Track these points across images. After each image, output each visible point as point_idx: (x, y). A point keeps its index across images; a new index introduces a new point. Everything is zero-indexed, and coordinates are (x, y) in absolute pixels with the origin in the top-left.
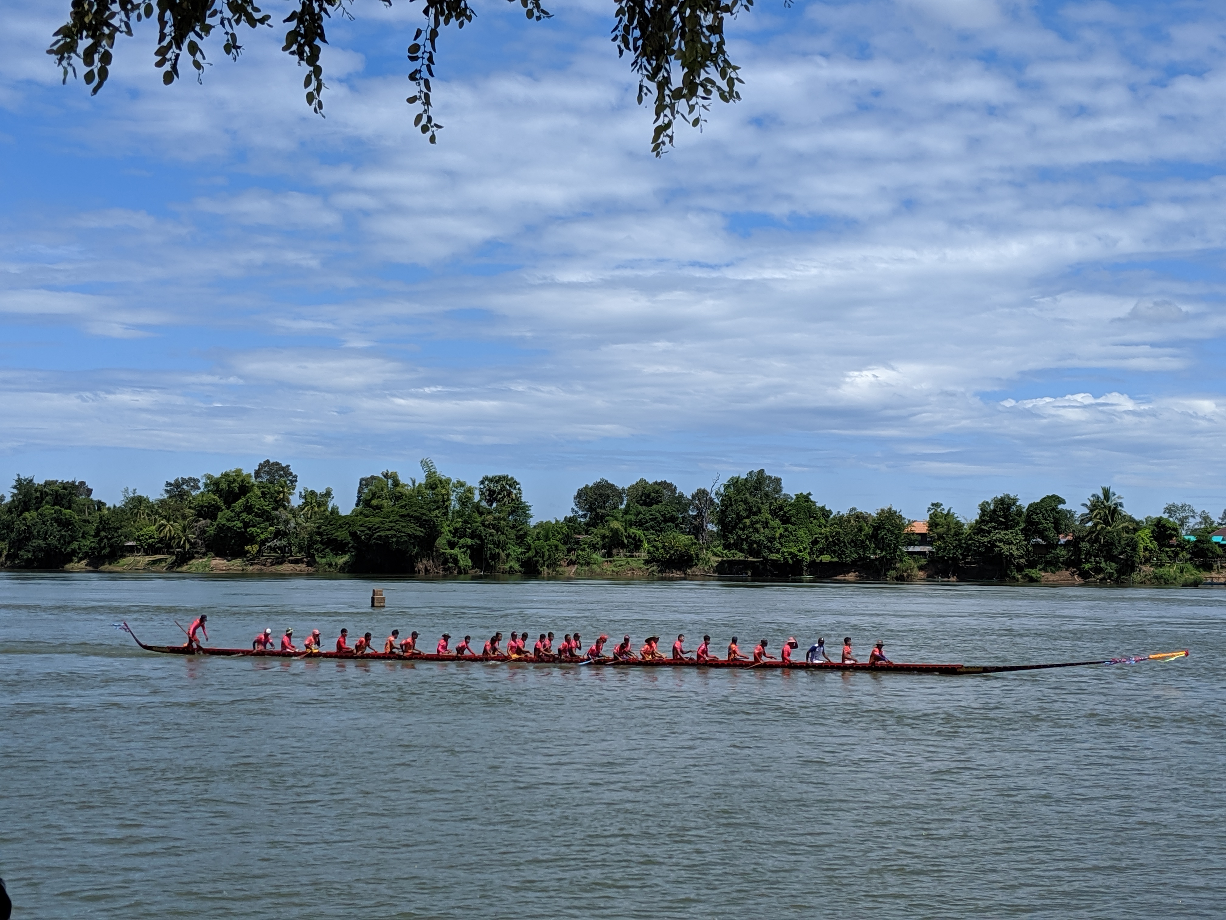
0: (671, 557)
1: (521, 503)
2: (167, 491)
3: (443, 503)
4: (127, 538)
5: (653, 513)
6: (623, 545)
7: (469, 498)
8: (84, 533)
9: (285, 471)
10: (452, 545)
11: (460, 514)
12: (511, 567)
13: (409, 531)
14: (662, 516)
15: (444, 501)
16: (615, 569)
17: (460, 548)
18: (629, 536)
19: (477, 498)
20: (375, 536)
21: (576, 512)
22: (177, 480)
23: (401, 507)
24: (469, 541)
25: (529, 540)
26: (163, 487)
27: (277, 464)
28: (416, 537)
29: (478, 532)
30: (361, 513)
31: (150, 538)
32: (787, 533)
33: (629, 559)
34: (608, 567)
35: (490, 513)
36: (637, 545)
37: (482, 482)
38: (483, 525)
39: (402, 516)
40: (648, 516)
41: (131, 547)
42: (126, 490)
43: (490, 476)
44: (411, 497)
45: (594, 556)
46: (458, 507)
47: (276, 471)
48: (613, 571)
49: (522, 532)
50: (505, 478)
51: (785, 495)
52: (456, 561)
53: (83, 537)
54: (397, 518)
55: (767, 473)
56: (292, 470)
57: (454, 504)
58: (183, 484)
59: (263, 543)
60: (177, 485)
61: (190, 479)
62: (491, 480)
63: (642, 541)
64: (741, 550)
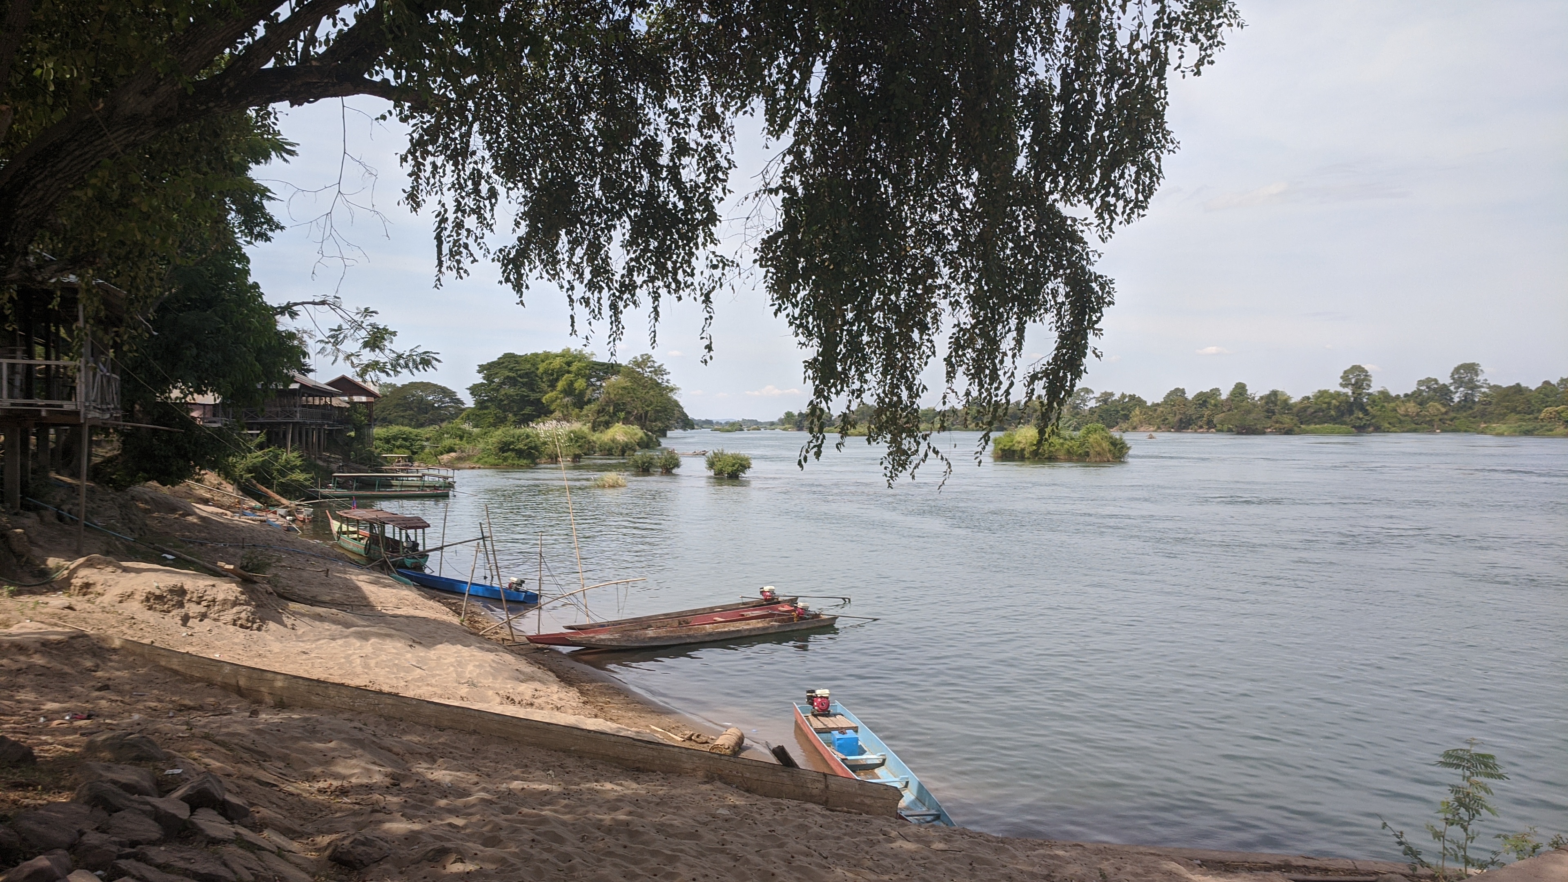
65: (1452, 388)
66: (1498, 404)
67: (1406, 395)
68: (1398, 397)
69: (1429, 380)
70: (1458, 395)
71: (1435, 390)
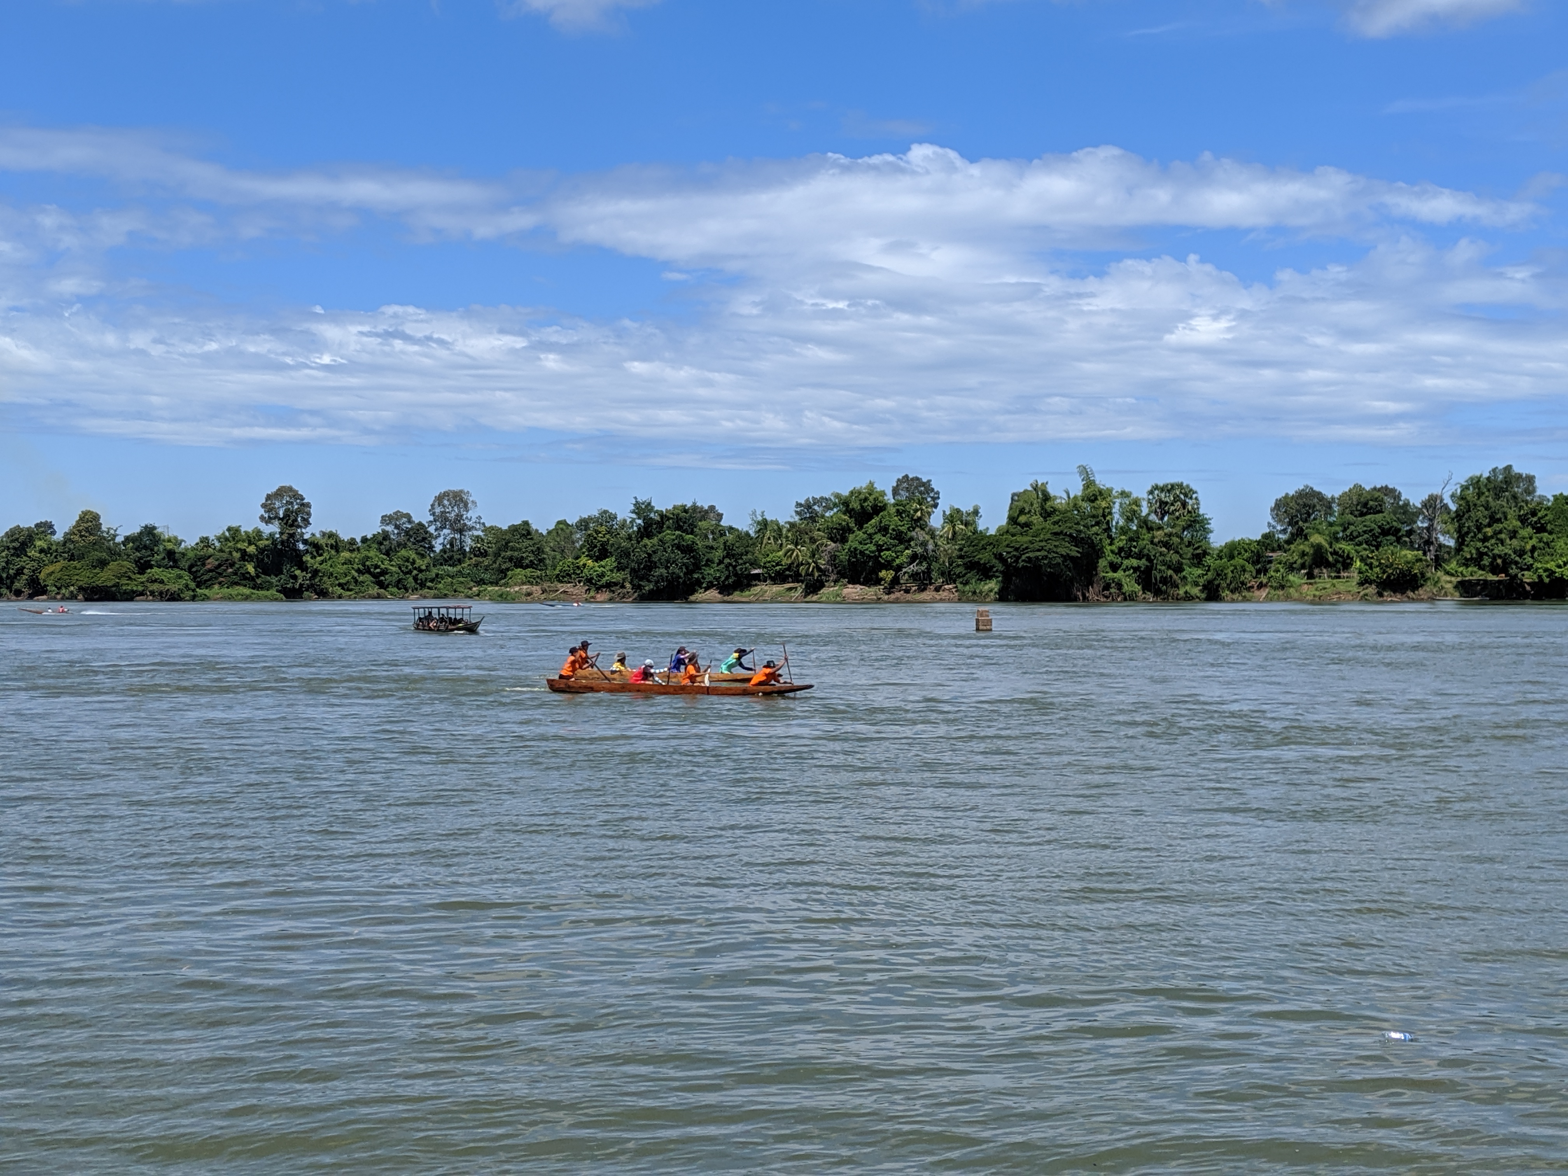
0: (1389, 577)
1: (1199, 515)
2: (797, 512)
3: (1103, 518)
4: (754, 564)
5: (1368, 523)
6: (1328, 565)
7: (1135, 511)
8: (708, 560)
9: (927, 487)
10: (1114, 567)
11: (1123, 531)
12: (1186, 592)
13: (1063, 551)
14: (1379, 527)
15: (1104, 516)
16: (1317, 593)
17: (1125, 571)
18: (1335, 553)
19: (1145, 511)
20: (1023, 557)
21: (1274, 527)
22: (808, 500)
23: (1055, 523)
24: (1135, 562)
25: (1208, 560)
26: (793, 508)
27: (917, 479)
28: (1073, 559)
29: (1146, 551)
30: (1007, 532)
31: (777, 564)
32: (1542, 545)
33: (1335, 581)
34: (1308, 591)
35: (1160, 528)
36: (1347, 563)
37: (1151, 492)
38: (1152, 542)
39: (1055, 534)
40: (1361, 528)
41: (758, 575)
42: (754, 513)
43: (1161, 484)
44: (1066, 512)
45: (1291, 577)
46: (1121, 523)
47: (916, 488)
48: (1314, 596)
49: (1199, 551)
50: (1180, 486)
51: (1540, 496)
52: (1119, 586)
53: (706, 565)
54: (1048, 536)
55: (1517, 469)
56: (934, 485)
57: (1117, 519)
58: (815, 504)
59: (899, 568)
60: (808, 506)
61: (822, 498)
62: (1162, 490)
63: (1352, 559)
64: (1482, 568)
65: (432, 529)
66: (497, 555)
67: (364, 540)
68: (352, 542)
69: (398, 515)
70: (440, 540)
71: (407, 532)
